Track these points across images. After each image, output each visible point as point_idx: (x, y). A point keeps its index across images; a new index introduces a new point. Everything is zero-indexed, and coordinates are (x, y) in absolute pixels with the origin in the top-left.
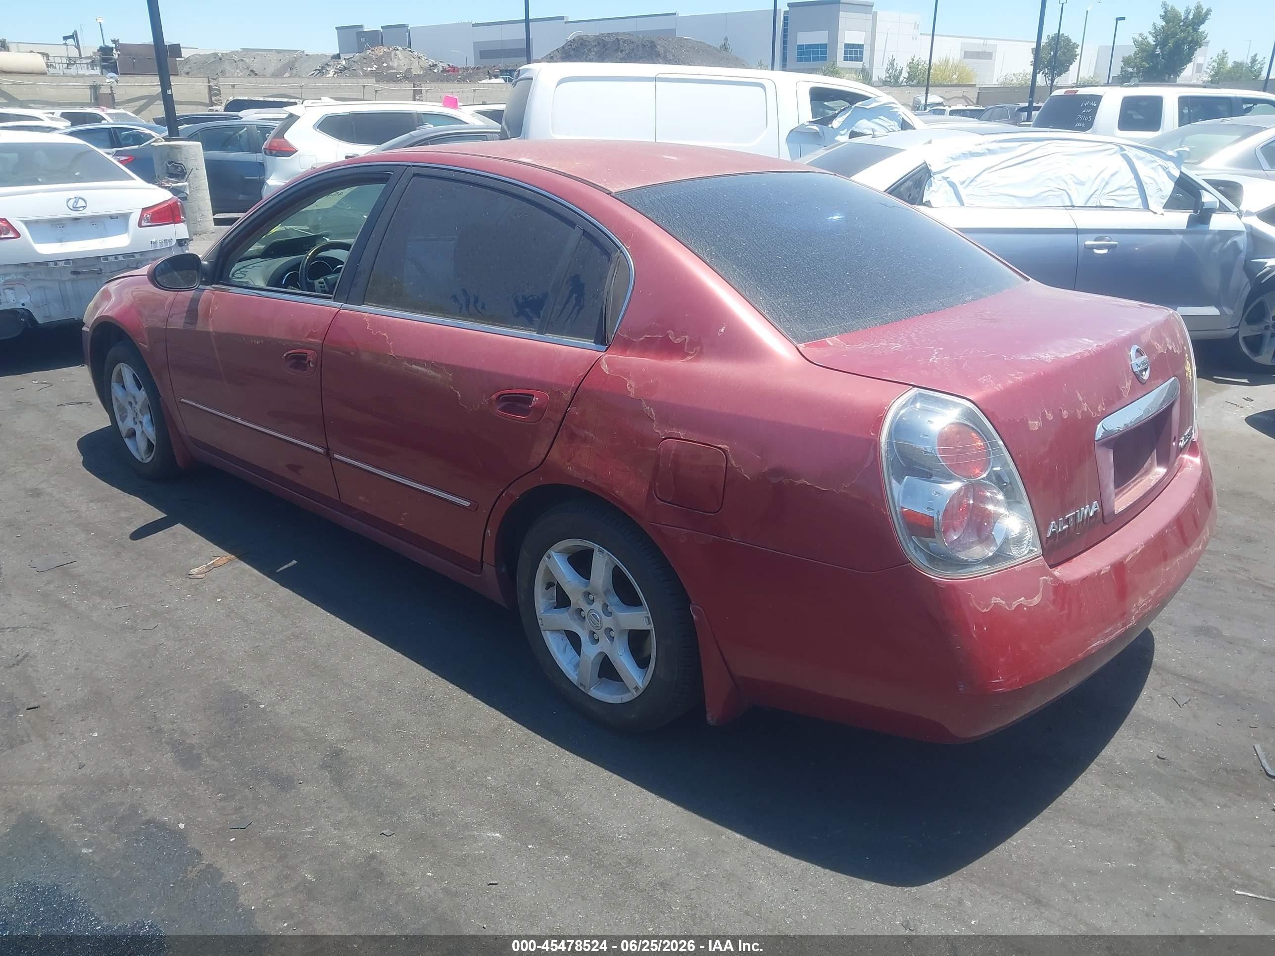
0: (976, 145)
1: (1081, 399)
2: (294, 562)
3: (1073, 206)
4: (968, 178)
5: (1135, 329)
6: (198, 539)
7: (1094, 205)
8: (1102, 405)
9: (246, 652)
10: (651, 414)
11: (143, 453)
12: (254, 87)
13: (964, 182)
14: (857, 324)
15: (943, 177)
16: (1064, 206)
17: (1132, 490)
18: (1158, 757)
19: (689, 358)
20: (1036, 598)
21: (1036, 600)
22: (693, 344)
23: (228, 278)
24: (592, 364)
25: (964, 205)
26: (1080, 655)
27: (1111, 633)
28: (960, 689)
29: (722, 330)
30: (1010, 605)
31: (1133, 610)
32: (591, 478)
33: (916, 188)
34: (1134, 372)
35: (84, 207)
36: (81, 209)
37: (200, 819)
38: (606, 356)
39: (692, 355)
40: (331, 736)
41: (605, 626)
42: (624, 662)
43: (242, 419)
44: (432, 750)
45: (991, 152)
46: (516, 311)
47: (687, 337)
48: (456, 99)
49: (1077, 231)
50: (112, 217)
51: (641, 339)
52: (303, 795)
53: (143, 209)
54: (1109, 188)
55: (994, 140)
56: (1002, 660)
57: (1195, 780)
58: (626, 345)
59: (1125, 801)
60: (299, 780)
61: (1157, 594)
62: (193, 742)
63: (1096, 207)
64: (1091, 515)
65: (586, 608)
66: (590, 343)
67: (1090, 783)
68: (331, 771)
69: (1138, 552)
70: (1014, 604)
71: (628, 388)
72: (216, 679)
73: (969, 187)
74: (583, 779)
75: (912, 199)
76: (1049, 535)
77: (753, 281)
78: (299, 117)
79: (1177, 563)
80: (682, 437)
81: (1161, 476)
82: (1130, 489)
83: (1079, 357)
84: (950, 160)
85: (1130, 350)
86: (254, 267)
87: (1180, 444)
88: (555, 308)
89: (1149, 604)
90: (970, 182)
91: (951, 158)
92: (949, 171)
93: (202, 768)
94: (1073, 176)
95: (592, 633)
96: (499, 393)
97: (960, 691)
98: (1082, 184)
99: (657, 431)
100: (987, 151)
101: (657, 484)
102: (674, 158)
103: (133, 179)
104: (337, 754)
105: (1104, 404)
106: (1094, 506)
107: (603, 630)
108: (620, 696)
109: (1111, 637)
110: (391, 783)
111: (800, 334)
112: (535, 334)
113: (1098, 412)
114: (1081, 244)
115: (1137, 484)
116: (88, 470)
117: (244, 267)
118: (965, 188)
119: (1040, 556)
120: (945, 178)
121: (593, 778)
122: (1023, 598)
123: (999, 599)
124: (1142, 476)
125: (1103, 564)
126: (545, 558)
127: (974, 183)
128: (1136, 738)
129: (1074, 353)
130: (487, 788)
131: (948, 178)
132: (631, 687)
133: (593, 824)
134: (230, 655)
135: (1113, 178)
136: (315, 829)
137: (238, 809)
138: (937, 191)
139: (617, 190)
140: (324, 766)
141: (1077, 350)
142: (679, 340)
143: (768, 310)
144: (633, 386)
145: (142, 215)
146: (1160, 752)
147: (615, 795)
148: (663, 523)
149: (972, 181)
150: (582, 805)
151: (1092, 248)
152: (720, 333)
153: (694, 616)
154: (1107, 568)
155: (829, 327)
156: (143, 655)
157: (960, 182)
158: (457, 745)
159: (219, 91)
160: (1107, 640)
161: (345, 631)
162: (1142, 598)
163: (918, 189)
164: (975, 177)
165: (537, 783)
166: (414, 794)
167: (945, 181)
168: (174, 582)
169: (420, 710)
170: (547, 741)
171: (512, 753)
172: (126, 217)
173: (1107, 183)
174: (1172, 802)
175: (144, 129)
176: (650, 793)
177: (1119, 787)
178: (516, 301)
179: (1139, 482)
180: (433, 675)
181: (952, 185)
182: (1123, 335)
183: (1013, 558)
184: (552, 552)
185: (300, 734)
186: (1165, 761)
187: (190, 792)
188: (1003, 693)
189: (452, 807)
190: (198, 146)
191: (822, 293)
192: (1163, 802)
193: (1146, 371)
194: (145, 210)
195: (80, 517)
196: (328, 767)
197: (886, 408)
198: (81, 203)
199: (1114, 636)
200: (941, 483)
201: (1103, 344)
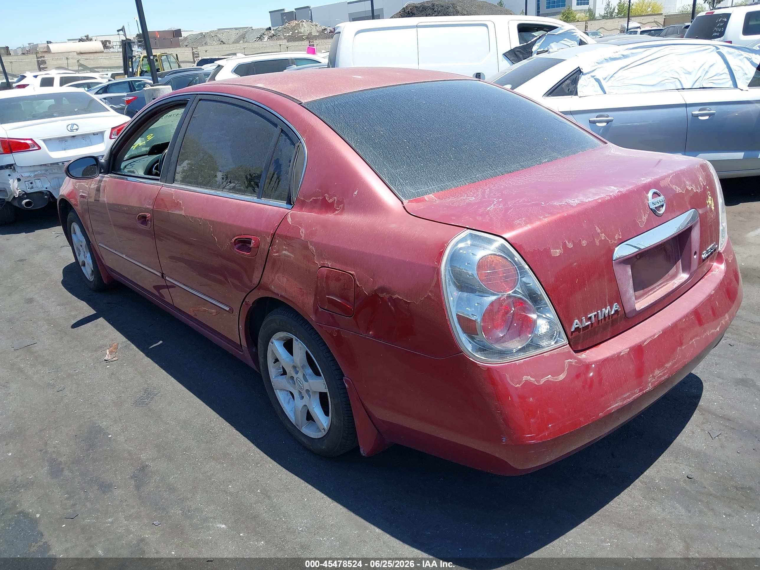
0: (614, 53)
1: (599, 231)
2: (161, 342)
3: (684, 89)
4: (609, 75)
5: (657, 177)
6: (109, 328)
7: (699, 87)
8: (619, 234)
9: (112, 400)
10: (313, 251)
11: (89, 275)
12: (218, 51)
13: (606, 78)
14: (451, 184)
15: (591, 76)
16: (677, 89)
17: (657, 292)
18: (688, 477)
19: (337, 212)
20: (561, 375)
21: (562, 377)
22: (340, 202)
23: (120, 170)
24: (283, 218)
25: (606, 93)
26: (600, 414)
27: (629, 397)
28: (503, 441)
29: (356, 193)
30: (538, 381)
31: (649, 380)
32: (283, 293)
33: (573, 85)
34: (651, 209)
35: (77, 129)
36: (75, 131)
37: (50, 512)
38: (291, 212)
39: (338, 210)
40: (143, 457)
41: (305, 388)
42: (317, 412)
43: (126, 256)
44: (201, 467)
45: (625, 56)
46: (246, 183)
47: (335, 198)
48: (314, 49)
49: (686, 105)
50: (94, 134)
51: (311, 200)
52: (114, 497)
53: (112, 128)
54: (709, 75)
55: (626, 48)
56: (532, 420)
57: (711, 495)
58: (302, 204)
59: (655, 510)
60: (115, 486)
61: (671, 367)
62: (62, 460)
63: (700, 88)
64: (612, 313)
65: (295, 376)
66: (283, 204)
67: (633, 496)
68: (136, 480)
69: (656, 337)
70: (542, 381)
71: (301, 233)
72: (89, 418)
73: (610, 81)
74: (288, 488)
75: (571, 91)
76: (573, 330)
77: (382, 158)
78: (223, 66)
79: (693, 343)
80: (330, 267)
81: (684, 280)
82: (655, 291)
83: (600, 201)
84: (597, 64)
85: (647, 193)
86: (140, 161)
87: (702, 256)
88: (266, 181)
89: (664, 375)
90: (610, 78)
91: (597, 63)
92: (595, 71)
93: (62, 478)
94: (683, 68)
95: (300, 393)
96: (235, 238)
97: (503, 442)
98: (689, 73)
99: (316, 262)
100: (622, 56)
101: (318, 298)
102: (360, 77)
103: (109, 111)
104: (144, 468)
105: (620, 233)
106: (614, 307)
107: (304, 390)
108: (317, 434)
109: (629, 400)
110: (170, 489)
111: (408, 194)
112: (255, 199)
113: (615, 240)
114: (690, 115)
115: (662, 287)
116: (63, 286)
117: (134, 161)
118: (606, 82)
119: (567, 345)
120: (593, 77)
121: (295, 487)
122: (550, 376)
123: (529, 377)
124: (668, 280)
125: (624, 348)
126: (270, 343)
127: (612, 79)
128: (675, 462)
129: (597, 197)
130: (226, 493)
131: (595, 76)
132: (321, 428)
133: (286, 520)
134: (103, 403)
135: (711, 68)
136: (113, 520)
137: (73, 505)
138: (587, 86)
139: (306, 101)
140: (134, 477)
141: (601, 196)
142: (330, 201)
143: (389, 178)
144: (304, 232)
145: (111, 132)
146: (690, 473)
147: (306, 500)
148: (323, 323)
149: (612, 77)
150: (282, 506)
151: (697, 116)
152: (355, 195)
153: (346, 385)
154: (626, 350)
155: (430, 187)
156: (54, 402)
157: (603, 78)
158: (217, 464)
159: (198, 54)
160: (625, 402)
161: (174, 386)
162: (658, 370)
163: (575, 85)
164: (614, 74)
165: (259, 491)
166: (181, 497)
167: (593, 78)
168: (86, 355)
169: (202, 440)
170: (273, 461)
171: (249, 470)
172: (102, 133)
173: (707, 72)
174: (690, 512)
175: (148, 80)
176: (328, 499)
177: (653, 499)
178: (247, 178)
179: (664, 286)
180: (217, 416)
181: (597, 80)
182: (644, 182)
183: (543, 347)
184: (272, 340)
185: (126, 455)
186: (692, 480)
187: (50, 493)
188: (534, 444)
189: (202, 506)
190: (169, 88)
191: (430, 164)
192: (683, 511)
193: (662, 207)
194: (113, 129)
195: (48, 315)
196: (135, 477)
197: (445, 245)
198: (75, 127)
199: (631, 399)
200: (484, 296)
201: (624, 190)
